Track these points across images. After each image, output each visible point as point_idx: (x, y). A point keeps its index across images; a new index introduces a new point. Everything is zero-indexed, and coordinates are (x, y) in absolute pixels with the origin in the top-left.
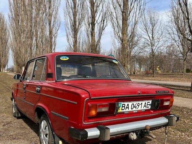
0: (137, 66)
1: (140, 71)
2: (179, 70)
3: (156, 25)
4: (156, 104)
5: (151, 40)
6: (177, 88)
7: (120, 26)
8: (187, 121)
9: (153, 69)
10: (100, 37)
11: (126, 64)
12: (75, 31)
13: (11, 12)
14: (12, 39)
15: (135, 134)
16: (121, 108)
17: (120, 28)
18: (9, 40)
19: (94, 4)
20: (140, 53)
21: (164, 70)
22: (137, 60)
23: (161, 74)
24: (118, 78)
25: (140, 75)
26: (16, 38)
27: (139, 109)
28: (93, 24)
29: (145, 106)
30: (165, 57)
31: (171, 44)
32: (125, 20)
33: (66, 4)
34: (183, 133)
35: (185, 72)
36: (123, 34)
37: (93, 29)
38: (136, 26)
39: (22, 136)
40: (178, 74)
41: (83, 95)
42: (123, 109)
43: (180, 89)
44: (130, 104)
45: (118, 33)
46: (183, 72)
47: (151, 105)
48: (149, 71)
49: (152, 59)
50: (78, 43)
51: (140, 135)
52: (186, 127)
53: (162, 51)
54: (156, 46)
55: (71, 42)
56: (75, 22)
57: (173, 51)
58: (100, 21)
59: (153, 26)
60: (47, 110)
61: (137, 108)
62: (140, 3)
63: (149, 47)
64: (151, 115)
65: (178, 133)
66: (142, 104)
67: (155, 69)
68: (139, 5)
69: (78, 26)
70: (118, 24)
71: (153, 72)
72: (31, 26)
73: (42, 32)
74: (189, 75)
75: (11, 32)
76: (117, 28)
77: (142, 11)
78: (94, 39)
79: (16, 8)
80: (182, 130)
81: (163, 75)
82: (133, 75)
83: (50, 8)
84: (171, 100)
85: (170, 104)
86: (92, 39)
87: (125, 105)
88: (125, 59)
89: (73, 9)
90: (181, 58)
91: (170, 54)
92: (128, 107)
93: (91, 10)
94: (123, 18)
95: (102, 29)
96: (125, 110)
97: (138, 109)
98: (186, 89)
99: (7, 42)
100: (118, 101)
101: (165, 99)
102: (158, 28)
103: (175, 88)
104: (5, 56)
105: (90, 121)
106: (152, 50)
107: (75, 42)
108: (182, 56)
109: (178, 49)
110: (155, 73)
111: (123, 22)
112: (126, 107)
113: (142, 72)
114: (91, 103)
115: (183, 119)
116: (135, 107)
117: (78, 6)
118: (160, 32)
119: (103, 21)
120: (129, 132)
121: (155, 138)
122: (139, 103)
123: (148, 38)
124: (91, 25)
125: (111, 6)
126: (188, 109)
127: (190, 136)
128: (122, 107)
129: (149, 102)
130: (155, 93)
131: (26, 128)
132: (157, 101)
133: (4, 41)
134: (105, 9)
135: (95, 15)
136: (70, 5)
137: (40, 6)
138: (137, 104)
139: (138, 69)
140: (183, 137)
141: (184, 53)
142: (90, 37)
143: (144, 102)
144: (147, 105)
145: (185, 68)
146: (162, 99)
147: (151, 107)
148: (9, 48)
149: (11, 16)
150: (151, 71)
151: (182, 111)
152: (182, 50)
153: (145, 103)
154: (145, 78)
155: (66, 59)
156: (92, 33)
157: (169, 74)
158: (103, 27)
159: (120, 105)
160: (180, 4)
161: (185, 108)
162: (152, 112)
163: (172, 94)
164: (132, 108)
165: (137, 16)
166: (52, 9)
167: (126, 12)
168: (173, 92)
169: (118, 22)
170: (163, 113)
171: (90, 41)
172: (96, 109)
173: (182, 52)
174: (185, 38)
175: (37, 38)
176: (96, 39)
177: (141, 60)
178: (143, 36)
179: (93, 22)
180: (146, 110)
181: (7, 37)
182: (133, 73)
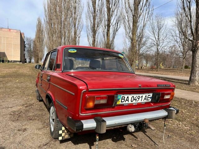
0: (144, 62)
1: (147, 66)
2: (179, 66)
3: (162, 29)
4: (157, 97)
5: (157, 41)
6: (176, 81)
7: (131, 28)
8: (184, 111)
9: (157, 65)
10: (114, 38)
11: (134, 59)
12: (94, 32)
13: (46, 16)
14: (47, 38)
15: (133, 126)
16: (120, 100)
17: (131, 29)
18: (45, 40)
19: (110, 9)
20: (147, 51)
21: (166, 66)
22: (144, 57)
23: (163, 69)
24: (123, 71)
25: (146, 70)
26: (49, 38)
27: (140, 101)
28: (109, 26)
29: (146, 99)
30: (168, 55)
31: (173, 44)
32: (135, 22)
33: (88, 9)
34: (181, 123)
35: (184, 68)
36: (133, 34)
37: (108, 30)
38: (144, 28)
39: (38, 117)
40: (178, 70)
41: (80, 86)
42: (122, 101)
43: (179, 82)
44: (130, 96)
45: (129, 34)
46: (182, 68)
47: (152, 98)
48: (154, 66)
49: (157, 56)
50: (96, 42)
51: (139, 127)
52: (183, 116)
53: (166, 51)
54: (161, 46)
55: (91, 42)
56: (94, 24)
57: (174, 50)
58: (115, 23)
59: (159, 29)
60: (53, 98)
61: (137, 100)
62: (149, 8)
63: (155, 47)
64: (151, 107)
65: (176, 122)
66: (142, 96)
67: (158, 65)
68: (148, 10)
69: (97, 28)
70: (129, 26)
71: (157, 67)
72: (61, 28)
73: (69, 33)
74: (187, 70)
75: (46, 33)
76: (128, 29)
77: (150, 15)
78: (109, 38)
79: (50, 14)
80: (179, 120)
81: (165, 70)
82: (140, 69)
83: (75, 13)
84: (172, 94)
85: (170, 97)
86: (107, 38)
87: (124, 97)
88: (133, 55)
89: (93, 14)
90: (181, 56)
91: (172, 53)
92: (127, 99)
93: (107, 14)
94: (133, 21)
95: (116, 31)
96: (124, 103)
97: (138, 102)
98: (185, 82)
99: (43, 41)
100: (118, 93)
101: (166, 92)
102: (163, 31)
103: (175, 81)
104: (42, 51)
105: (87, 112)
106: (158, 49)
107: (94, 41)
108: (182, 54)
109: (179, 49)
110: (158, 68)
111: (133, 24)
112: (125, 99)
113: (148, 67)
114: (88, 95)
115: (181, 109)
116: (135, 100)
117: (97, 12)
118: (165, 35)
119: (117, 23)
120: (128, 124)
121: (153, 130)
122: (139, 96)
123: (155, 40)
124: (107, 27)
125: (124, 10)
126: (186, 100)
127: (186, 126)
128: (122, 99)
129: (150, 95)
130: (157, 86)
131: (44, 110)
132: (158, 94)
133: (41, 40)
134: (119, 13)
135: (110, 18)
136: (91, 10)
137: (68, 12)
138: (137, 97)
139: (145, 65)
140: (180, 126)
141: (184, 52)
142: (106, 38)
143: (144, 96)
144: (148, 98)
145: (184, 65)
146: (162, 92)
147: (151, 100)
148: (44, 46)
149: (46, 20)
150: (156, 66)
151: (180, 102)
152: (182, 50)
153: (146, 96)
154: (150, 72)
155: (74, 52)
156: (107, 33)
157: (170, 69)
158: (117, 29)
159: (119, 97)
160: (184, 8)
161: (183, 99)
162: (153, 104)
163: (174, 88)
164: (132, 101)
165: (146, 20)
166: (76, 14)
167: (137, 16)
168: (174, 86)
169: (129, 24)
170: (163, 106)
171: (106, 40)
172: (94, 101)
173: (182, 51)
174: (187, 38)
175: (65, 37)
176: (111, 39)
177: (147, 58)
178: (150, 37)
179: (109, 24)
180: (146, 103)
181: (43, 36)
182: (140, 68)
